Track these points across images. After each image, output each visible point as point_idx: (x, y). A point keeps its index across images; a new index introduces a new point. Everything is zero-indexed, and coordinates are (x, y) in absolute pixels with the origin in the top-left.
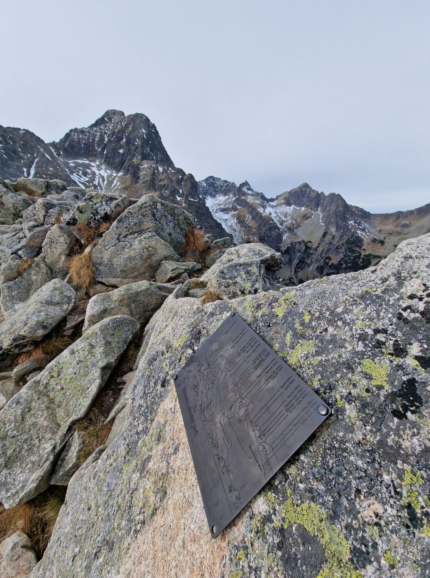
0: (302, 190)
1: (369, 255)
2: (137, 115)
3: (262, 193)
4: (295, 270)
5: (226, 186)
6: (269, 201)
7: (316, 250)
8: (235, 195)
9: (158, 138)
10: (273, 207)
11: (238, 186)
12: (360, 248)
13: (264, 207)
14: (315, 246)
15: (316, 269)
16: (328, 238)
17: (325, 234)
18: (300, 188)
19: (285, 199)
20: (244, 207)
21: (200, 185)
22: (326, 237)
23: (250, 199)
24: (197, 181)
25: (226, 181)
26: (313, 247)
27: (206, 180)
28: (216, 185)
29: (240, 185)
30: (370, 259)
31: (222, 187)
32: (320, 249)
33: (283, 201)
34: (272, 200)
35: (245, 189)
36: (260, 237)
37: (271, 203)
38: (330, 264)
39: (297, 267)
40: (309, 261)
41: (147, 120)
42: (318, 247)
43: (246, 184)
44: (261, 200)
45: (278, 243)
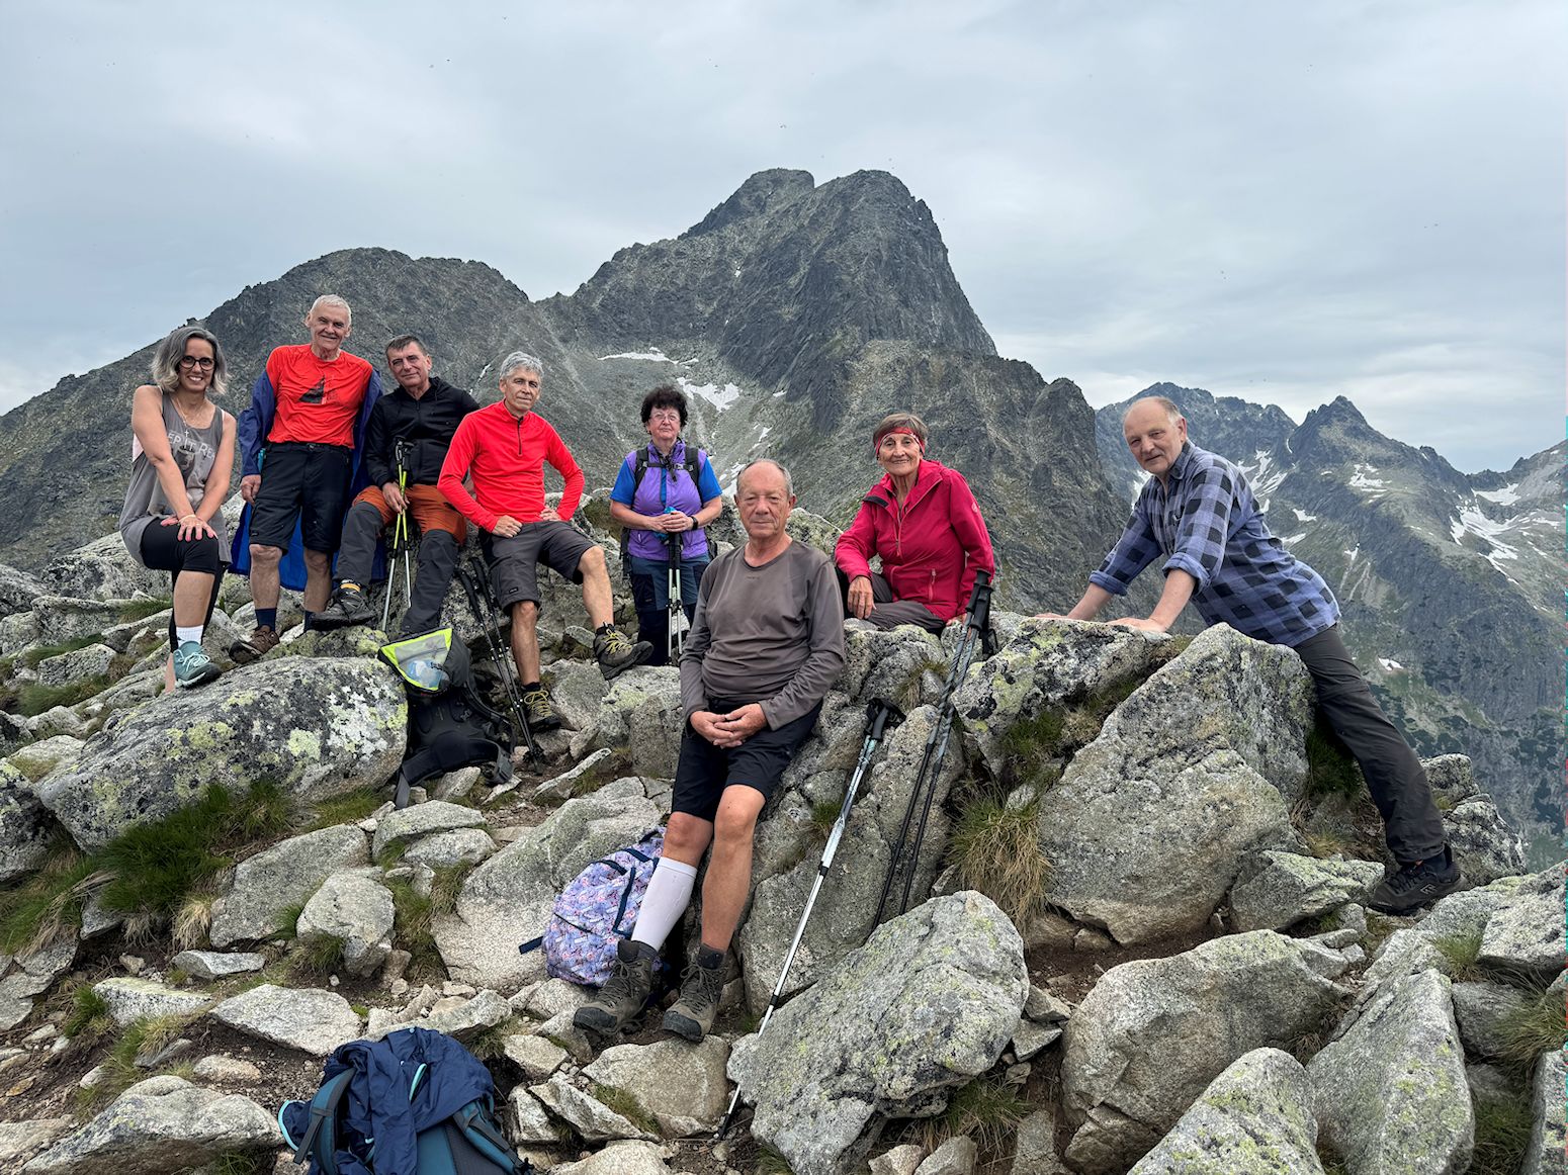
2: (862, 175)
3: (1430, 451)
5: (1236, 424)
6: (1468, 483)
8: (1281, 460)
9: (935, 251)
10: (1494, 512)
11: (1299, 420)
13: (1444, 513)
20: (1334, 516)
21: (1109, 422)
23: (1364, 481)
24: (1097, 408)
25: (1234, 403)
29: (1311, 416)
31: (1216, 426)
33: (1555, 487)
34: (1491, 480)
35: (1333, 434)
36: (1429, 664)
37: (1489, 496)
41: (898, 188)
43: (1341, 410)
44: (1422, 483)
45: (1541, 698)
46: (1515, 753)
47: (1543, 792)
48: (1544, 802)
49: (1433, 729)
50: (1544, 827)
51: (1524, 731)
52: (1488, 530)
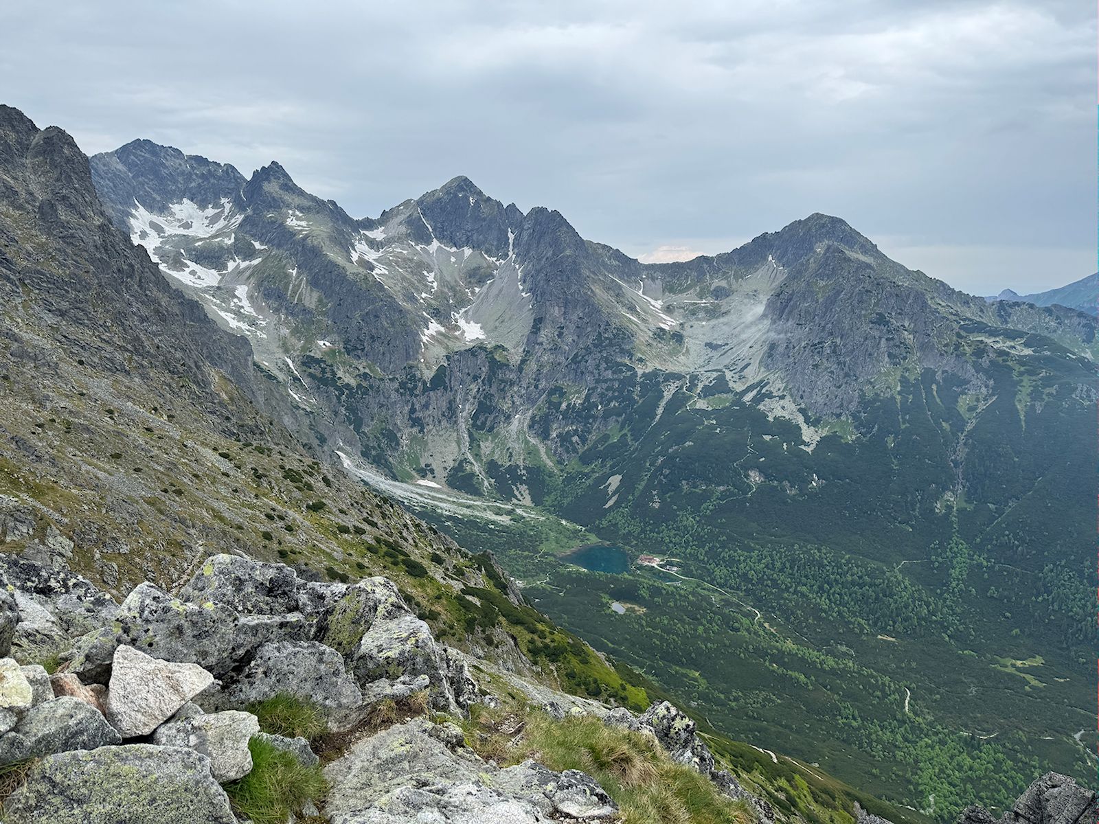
0: (456, 196)
1: (655, 373)
3: (333, 203)
4: (470, 435)
5: (203, 176)
6: (357, 226)
7: (520, 369)
10: (373, 244)
11: (249, 177)
12: (631, 356)
13: (346, 245)
14: (515, 358)
15: (531, 427)
16: (546, 334)
17: (538, 323)
18: (448, 193)
19: (410, 222)
20: (279, 246)
21: (101, 168)
22: (543, 333)
23: (295, 222)
24: (90, 154)
26: (512, 362)
27: (123, 153)
28: (164, 172)
29: (256, 174)
30: (658, 383)
32: (532, 366)
33: (403, 229)
34: (369, 224)
35: (272, 187)
36: (347, 342)
37: (370, 234)
38: (564, 406)
39: (474, 425)
40: (506, 406)
42: (523, 361)
44: (331, 224)
45: (408, 357)
46: (397, 391)
47: (413, 410)
48: (414, 416)
49: (353, 383)
50: (415, 430)
51: (401, 376)
52: (372, 256)
